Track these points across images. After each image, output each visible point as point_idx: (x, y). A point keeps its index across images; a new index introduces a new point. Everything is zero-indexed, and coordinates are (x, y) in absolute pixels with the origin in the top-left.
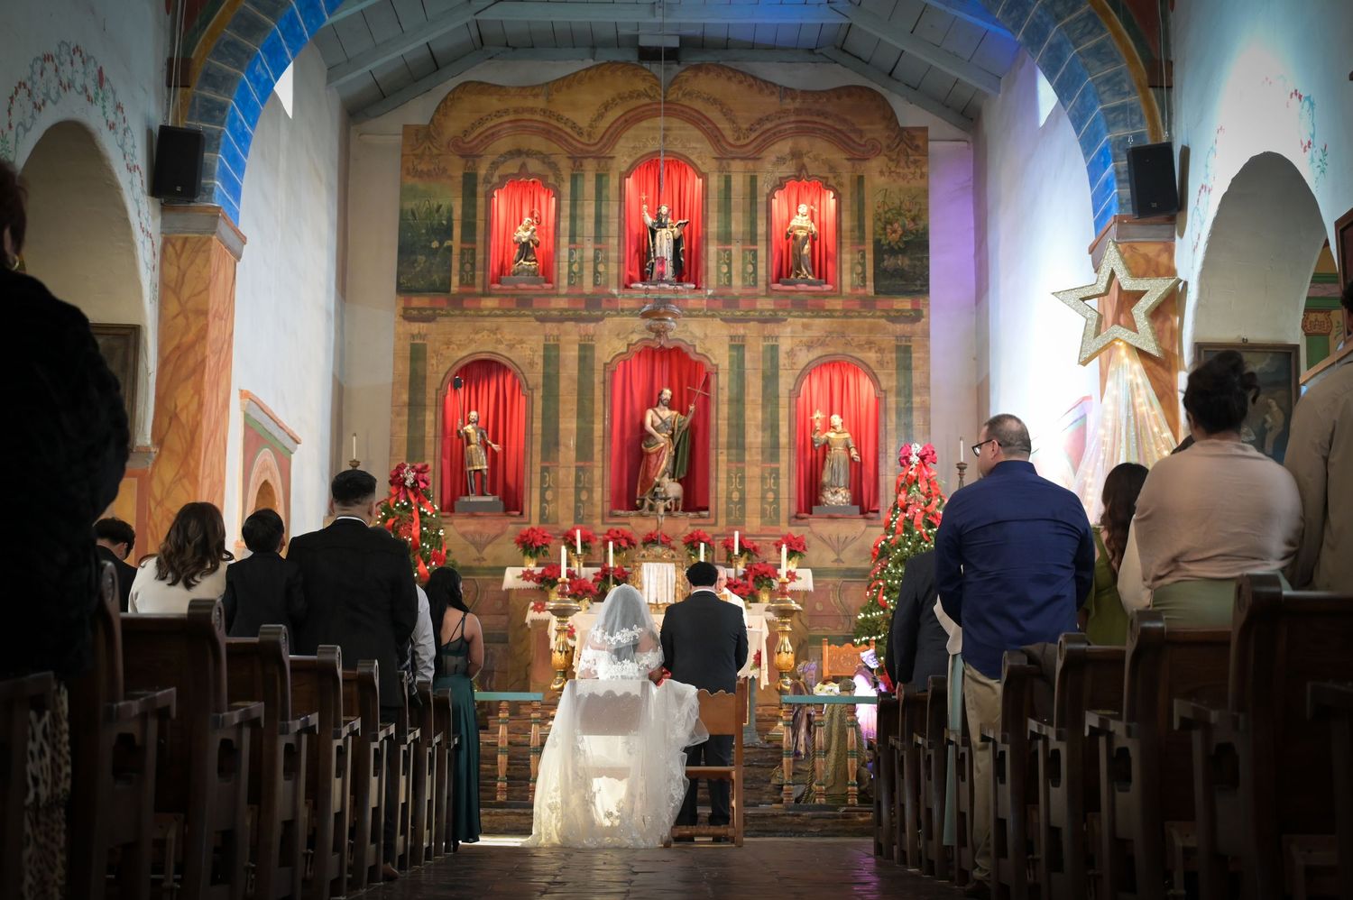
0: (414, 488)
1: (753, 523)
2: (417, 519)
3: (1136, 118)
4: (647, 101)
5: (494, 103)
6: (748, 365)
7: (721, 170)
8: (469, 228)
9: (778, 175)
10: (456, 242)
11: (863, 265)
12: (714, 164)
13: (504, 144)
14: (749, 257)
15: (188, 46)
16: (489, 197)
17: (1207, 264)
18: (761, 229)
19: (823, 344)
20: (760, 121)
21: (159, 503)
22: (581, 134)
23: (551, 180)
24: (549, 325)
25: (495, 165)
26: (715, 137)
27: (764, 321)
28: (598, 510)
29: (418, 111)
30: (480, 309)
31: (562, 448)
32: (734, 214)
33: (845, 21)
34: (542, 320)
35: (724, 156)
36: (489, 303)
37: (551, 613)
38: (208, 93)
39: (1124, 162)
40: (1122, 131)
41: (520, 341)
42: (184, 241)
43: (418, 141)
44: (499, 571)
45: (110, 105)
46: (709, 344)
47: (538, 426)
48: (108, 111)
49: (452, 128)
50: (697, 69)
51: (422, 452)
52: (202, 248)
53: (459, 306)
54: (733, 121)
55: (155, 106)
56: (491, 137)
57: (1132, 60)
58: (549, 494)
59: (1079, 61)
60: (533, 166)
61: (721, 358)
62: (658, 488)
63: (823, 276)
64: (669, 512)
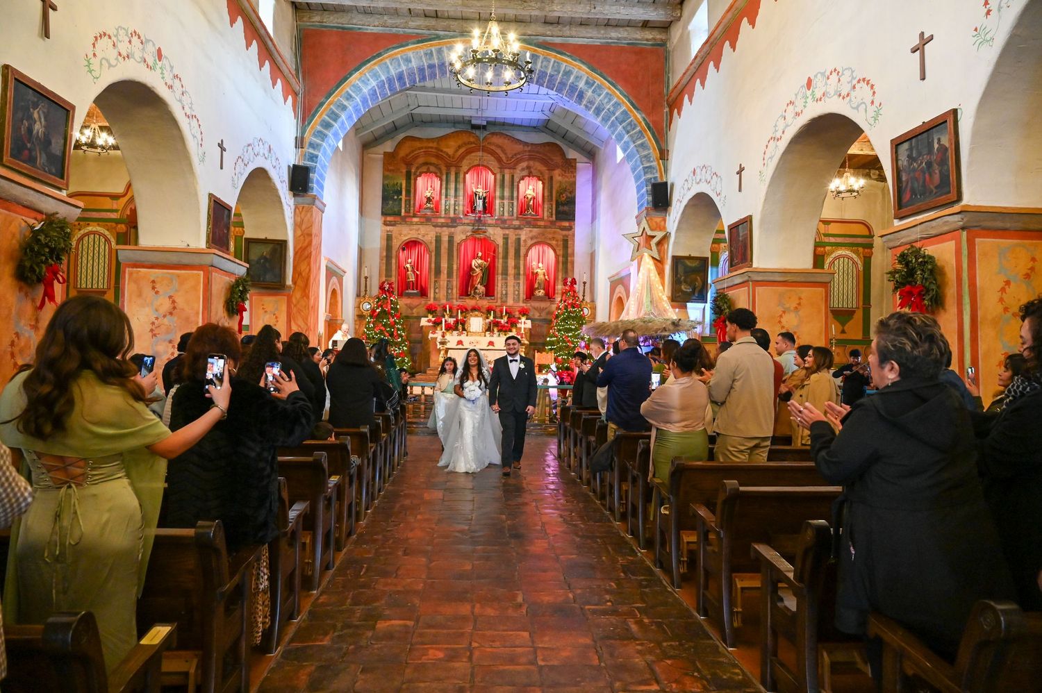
0: (388, 291)
1: (510, 302)
2: (389, 302)
3: (655, 171)
4: (474, 145)
5: (418, 144)
6: (509, 244)
7: (501, 172)
8: (408, 192)
9: (522, 175)
10: (403, 197)
11: (552, 209)
12: (499, 170)
13: (421, 160)
14: (511, 205)
15: (303, 132)
16: (416, 180)
17: (678, 229)
18: (515, 195)
19: (537, 238)
20: (515, 155)
21: (295, 306)
22: (450, 157)
23: (439, 174)
24: (437, 228)
25: (418, 168)
26: (499, 160)
27: (515, 229)
28: (455, 297)
29: (389, 146)
30: (411, 222)
31: (442, 274)
32: (505, 189)
33: (548, 118)
34: (435, 226)
35: (502, 168)
36: (415, 220)
37: (438, 335)
38: (311, 151)
39: (650, 188)
40: (649, 176)
41: (427, 234)
42: (303, 208)
43: (389, 158)
44: (419, 318)
45: (274, 159)
46: (495, 237)
47: (433, 265)
48: (273, 161)
49: (402, 153)
50: (493, 134)
51: (391, 276)
52: (310, 210)
53: (404, 220)
54: (506, 154)
55: (290, 156)
56: (416, 157)
57: (654, 149)
58: (437, 291)
59: (635, 149)
60: (432, 168)
61: (500, 242)
62: (476, 288)
63: (537, 212)
64: (480, 298)
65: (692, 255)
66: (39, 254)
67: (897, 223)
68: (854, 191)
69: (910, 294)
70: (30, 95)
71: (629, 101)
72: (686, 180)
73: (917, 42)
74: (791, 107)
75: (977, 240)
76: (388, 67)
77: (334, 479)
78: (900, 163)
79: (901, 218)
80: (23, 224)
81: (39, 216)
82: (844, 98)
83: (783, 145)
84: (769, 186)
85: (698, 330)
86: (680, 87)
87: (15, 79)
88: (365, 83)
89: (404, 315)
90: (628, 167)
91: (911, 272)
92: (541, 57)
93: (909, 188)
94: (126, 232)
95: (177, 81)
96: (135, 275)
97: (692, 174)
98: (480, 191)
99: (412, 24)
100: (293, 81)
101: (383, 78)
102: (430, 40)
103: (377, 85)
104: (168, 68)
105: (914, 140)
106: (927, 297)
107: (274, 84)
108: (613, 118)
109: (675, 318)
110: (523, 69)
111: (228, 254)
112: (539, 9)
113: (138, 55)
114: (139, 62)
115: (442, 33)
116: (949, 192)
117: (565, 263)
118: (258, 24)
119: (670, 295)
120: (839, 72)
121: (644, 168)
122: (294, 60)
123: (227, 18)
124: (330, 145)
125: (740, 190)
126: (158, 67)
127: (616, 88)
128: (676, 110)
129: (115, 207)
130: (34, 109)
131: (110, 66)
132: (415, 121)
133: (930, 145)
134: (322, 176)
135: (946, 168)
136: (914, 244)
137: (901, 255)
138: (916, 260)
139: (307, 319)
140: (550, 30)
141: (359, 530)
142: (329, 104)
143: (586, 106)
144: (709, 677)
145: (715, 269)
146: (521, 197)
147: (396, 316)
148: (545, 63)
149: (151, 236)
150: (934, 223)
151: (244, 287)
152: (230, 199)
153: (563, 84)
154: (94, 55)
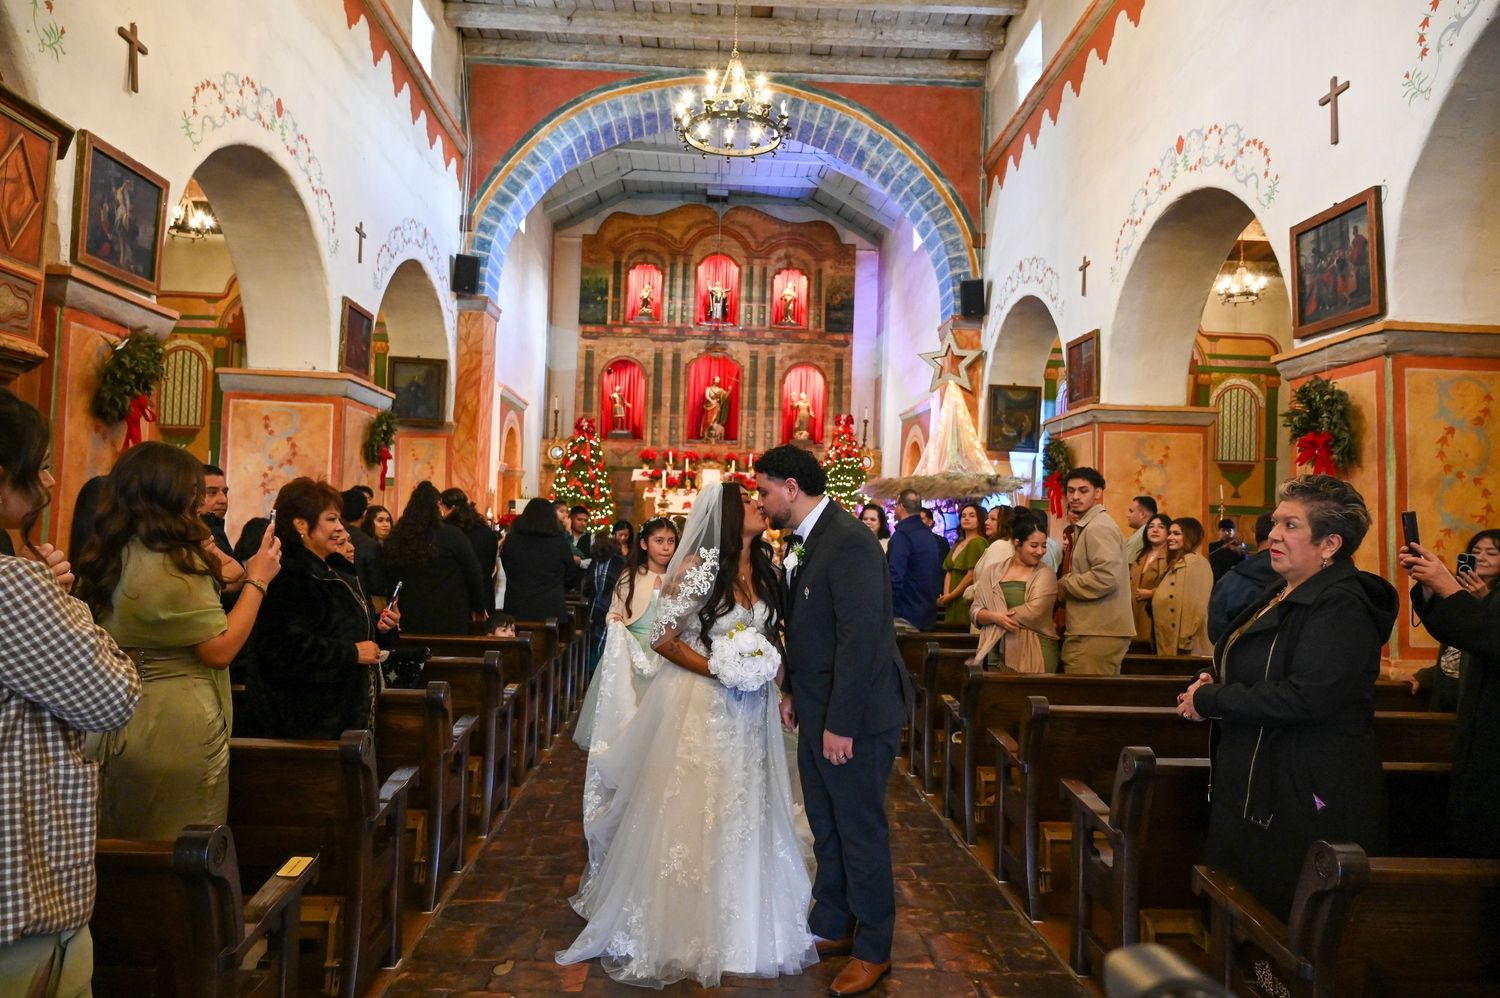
0: (587, 430)
2: (589, 447)
3: (966, 264)
4: (710, 225)
5: (631, 224)
6: (759, 366)
7: (748, 263)
8: (617, 291)
9: (777, 267)
10: (610, 297)
11: (820, 316)
12: (745, 260)
13: (635, 246)
14: (762, 310)
15: (471, 210)
16: (627, 274)
17: (998, 346)
18: (768, 295)
19: (798, 357)
20: (769, 238)
21: (458, 451)
22: (676, 242)
23: (660, 266)
24: (657, 343)
25: (630, 258)
26: (746, 246)
27: (768, 344)
28: (681, 439)
29: (590, 227)
30: (621, 334)
31: (663, 408)
32: (754, 287)
33: (815, 186)
34: (654, 340)
35: (751, 255)
36: (627, 330)
37: (656, 494)
38: (482, 235)
39: (958, 288)
40: (958, 271)
41: (642, 350)
42: (470, 314)
43: (590, 243)
44: (630, 470)
45: (430, 247)
46: (739, 355)
47: (651, 395)
48: (430, 250)
49: (609, 235)
50: (737, 208)
51: (591, 410)
52: (479, 318)
53: (611, 332)
54: (755, 237)
55: (454, 243)
56: (629, 241)
57: (965, 233)
58: (656, 431)
59: (938, 232)
60: (650, 258)
61: (746, 362)
62: (711, 428)
63: (798, 320)
64: (717, 442)
65: (1019, 384)
66: (121, 382)
67: (1298, 344)
68: (1251, 294)
69: (1313, 445)
70: (113, 171)
71: (930, 164)
72: (1010, 278)
73: (1327, 90)
74: (1155, 177)
75: (1408, 371)
76: (589, 117)
77: (511, 689)
78: (1303, 260)
79: (1304, 338)
80: (102, 342)
81: (123, 332)
82: (1227, 166)
83: (1143, 230)
84: (1124, 289)
85: (1026, 490)
86: (1002, 145)
87: (95, 149)
88: (558, 139)
89: (608, 465)
90: (928, 257)
91: (1315, 414)
92: (806, 102)
93: (1314, 297)
94: (228, 347)
95: (302, 143)
96: (241, 409)
97: (1017, 270)
98: (720, 291)
99: (623, 57)
100: (458, 137)
101: (583, 133)
102: (650, 79)
103: (575, 144)
104: (291, 127)
105: (1322, 228)
106: (1337, 450)
107: (432, 142)
108: (907, 189)
109: (992, 473)
110: (776, 127)
111: (368, 380)
112: (802, 35)
113: (251, 110)
114: (252, 120)
115: (665, 69)
116: (1369, 303)
117: (839, 393)
118: (410, 59)
119: (985, 440)
120: (1220, 130)
121: (950, 260)
122: (460, 108)
123: (370, 54)
124: (508, 227)
125: (1084, 294)
126: (277, 125)
127: (912, 147)
128: (996, 179)
129: (212, 312)
130: (118, 187)
131: (215, 126)
132: (628, 190)
133: (1344, 237)
134: (496, 271)
135: (1364, 268)
136: (1319, 375)
137: (1301, 390)
138: (1322, 396)
139: (474, 471)
140: (818, 65)
141: (544, 760)
142: (507, 170)
143: (869, 172)
144: (1001, 955)
145: (1050, 405)
146: (777, 297)
147: (597, 466)
148: (810, 111)
149: (263, 354)
150: (1347, 346)
151: (389, 427)
152: (372, 304)
153: (835, 140)
154: (195, 112)
